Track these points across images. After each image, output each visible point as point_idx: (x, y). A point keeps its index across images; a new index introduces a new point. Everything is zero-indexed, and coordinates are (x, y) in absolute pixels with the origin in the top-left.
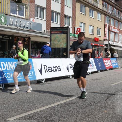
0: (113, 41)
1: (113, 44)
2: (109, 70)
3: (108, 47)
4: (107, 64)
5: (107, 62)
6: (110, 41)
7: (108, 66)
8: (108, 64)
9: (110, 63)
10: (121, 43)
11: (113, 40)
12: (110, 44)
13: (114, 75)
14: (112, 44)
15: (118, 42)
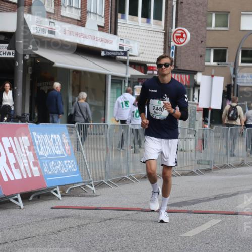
0: (49, 15)
1: (52, 32)
2: (20, 203)
3: (16, 54)
4: (8, 162)
5: (11, 150)
6: (30, 12)
7: (18, 177)
8: (17, 166)
9: (30, 154)
10: (101, 28)
11: (51, 9)
12: (33, 30)
13: (53, 237)
14: (47, 35)
15: (81, 22)
